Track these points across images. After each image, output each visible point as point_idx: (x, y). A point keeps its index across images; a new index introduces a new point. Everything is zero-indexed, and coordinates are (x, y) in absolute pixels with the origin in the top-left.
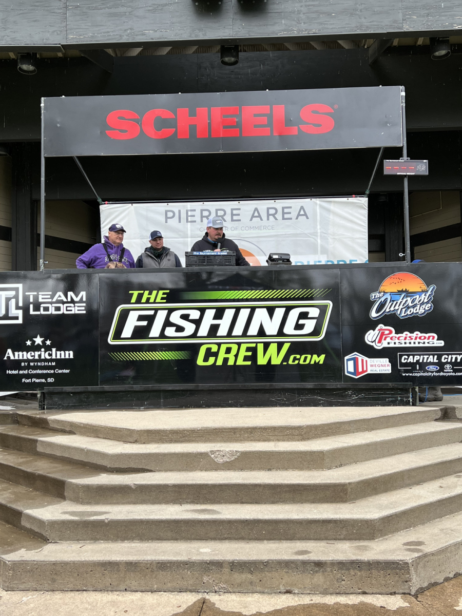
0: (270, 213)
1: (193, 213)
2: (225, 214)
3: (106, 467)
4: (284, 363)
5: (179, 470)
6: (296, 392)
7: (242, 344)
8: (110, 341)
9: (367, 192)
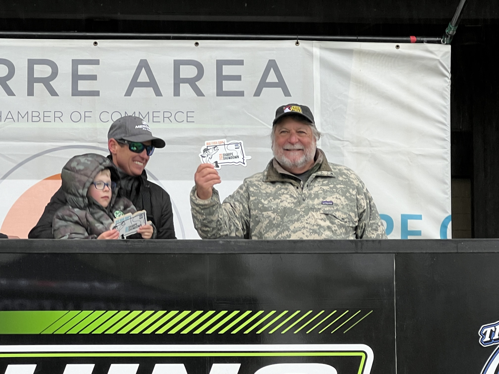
2: (55, 74)
9: (451, 30)
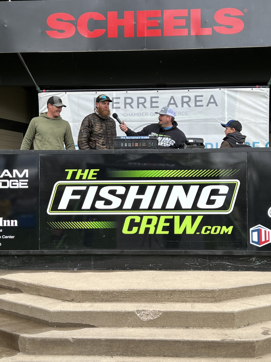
0: (184, 101)
1: (118, 100)
2: (145, 101)
3: (48, 322)
4: (198, 233)
5: (110, 327)
6: (207, 258)
7: (161, 216)
8: (49, 212)
9: (269, 83)
